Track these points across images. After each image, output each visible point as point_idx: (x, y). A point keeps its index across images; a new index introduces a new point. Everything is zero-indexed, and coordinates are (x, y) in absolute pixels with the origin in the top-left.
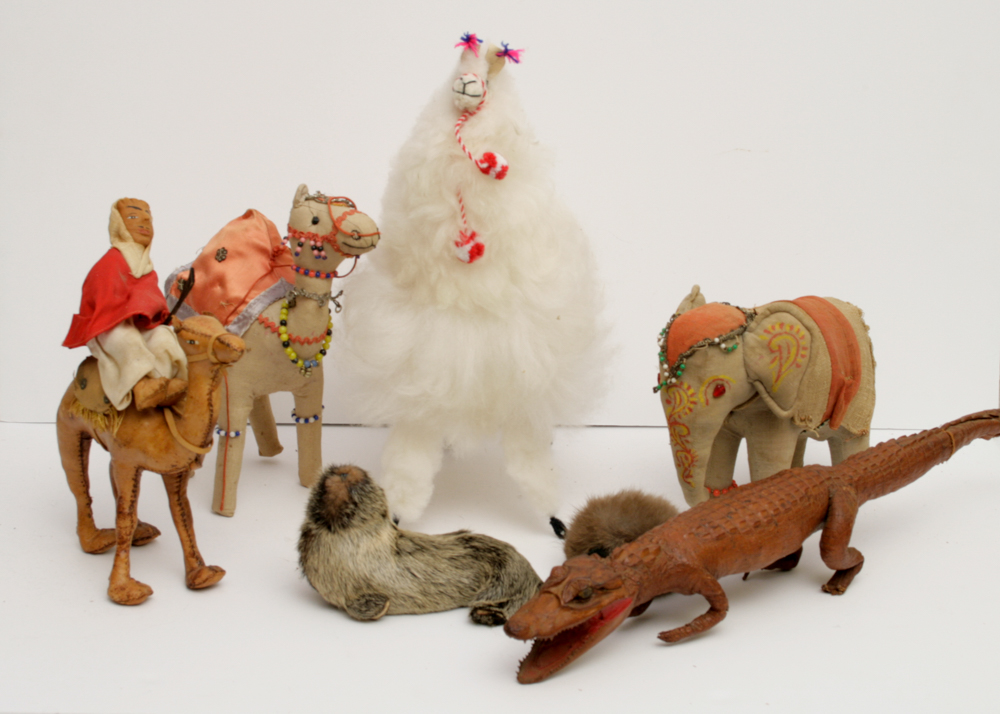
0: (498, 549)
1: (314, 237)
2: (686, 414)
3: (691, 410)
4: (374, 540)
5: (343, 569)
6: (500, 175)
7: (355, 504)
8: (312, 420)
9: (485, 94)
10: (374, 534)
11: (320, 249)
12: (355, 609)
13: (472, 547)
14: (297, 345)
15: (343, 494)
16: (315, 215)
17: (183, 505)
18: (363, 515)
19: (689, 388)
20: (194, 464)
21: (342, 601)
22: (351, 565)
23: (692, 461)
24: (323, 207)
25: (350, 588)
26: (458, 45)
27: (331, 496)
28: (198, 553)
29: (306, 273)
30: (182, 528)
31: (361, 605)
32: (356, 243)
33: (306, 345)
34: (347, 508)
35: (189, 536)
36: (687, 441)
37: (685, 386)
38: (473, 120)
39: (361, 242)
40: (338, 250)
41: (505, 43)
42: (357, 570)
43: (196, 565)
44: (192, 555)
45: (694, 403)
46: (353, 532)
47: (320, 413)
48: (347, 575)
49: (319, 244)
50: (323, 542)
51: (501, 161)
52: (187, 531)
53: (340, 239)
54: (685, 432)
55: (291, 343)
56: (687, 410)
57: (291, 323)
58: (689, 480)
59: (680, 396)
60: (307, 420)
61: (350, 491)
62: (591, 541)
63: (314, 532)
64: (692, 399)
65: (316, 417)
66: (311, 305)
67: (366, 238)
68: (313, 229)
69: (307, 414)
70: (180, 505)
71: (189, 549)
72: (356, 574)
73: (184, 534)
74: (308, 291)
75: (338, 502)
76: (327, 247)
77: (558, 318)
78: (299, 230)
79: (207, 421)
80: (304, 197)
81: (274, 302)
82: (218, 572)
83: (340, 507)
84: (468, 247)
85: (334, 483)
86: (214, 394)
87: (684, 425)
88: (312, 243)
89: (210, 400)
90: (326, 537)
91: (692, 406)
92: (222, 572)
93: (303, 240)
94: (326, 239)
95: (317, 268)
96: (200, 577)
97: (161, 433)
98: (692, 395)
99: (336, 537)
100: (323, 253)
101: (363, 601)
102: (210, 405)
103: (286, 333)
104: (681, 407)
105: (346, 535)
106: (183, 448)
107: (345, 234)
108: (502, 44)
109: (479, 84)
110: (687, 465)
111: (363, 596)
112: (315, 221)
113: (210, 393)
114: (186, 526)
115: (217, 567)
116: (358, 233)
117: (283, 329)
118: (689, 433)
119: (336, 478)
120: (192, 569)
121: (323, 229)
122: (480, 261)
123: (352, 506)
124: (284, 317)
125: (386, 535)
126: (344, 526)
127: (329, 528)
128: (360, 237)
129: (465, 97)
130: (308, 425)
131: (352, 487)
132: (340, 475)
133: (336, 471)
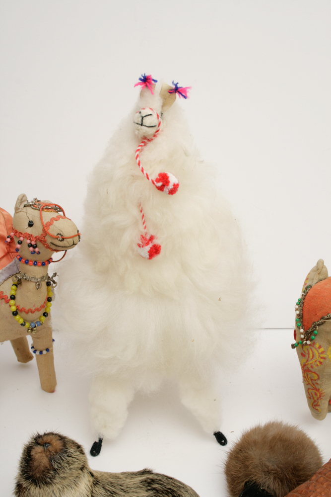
0: (174, 491)
1: (29, 236)
2: (317, 365)
3: (321, 363)
4: (74, 491)
6: (172, 192)
7: (55, 470)
8: (45, 352)
9: (160, 124)
10: (73, 486)
11: (35, 247)
13: (153, 489)
14: (24, 314)
15: (45, 462)
16: (31, 220)
18: (62, 475)
19: (320, 347)
23: (320, 396)
24: (37, 213)
26: (136, 85)
29: (27, 262)
32: (61, 244)
33: (30, 313)
34: (48, 473)
36: (317, 384)
37: (317, 346)
38: (150, 145)
39: (65, 243)
40: (48, 247)
41: (175, 82)
45: (324, 358)
46: (55, 487)
49: (33, 243)
51: (173, 180)
53: (49, 240)
54: (316, 377)
55: (19, 312)
56: (318, 363)
57: (18, 297)
58: (317, 408)
59: (313, 352)
60: (41, 352)
61: (50, 460)
63: (24, 486)
64: (322, 356)
65: (47, 350)
66: (32, 286)
67: (68, 240)
68: (29, 231)
69: (41, 348)
74: (28, 276)
75: (41, 468)
76: (39, 244)
77: (220, 300)
78: (19, 230)
80: (23, 205)
81: (8, 278)
83: (43, 471)
84: (148, 248)
85: (37, 452)
87: (315, 373)
88: (29, 241)
90: (34, 490)
91: (322, 360)
93: (22, 239)
94: (37, 238)
95: (35, 259)
98: (322, 353)
99: (42, 491)
100: (37, 250)
103: (15, 305)
104: (314, 361)
105: (50, 490)
107: (52, 237)
108: (173, 82)
109: (155, 116)
110: (316, 399)
112: (31, 225)
116: (62, 236)
117: (12, 302)
118: (319, 378)
121: (36, 231)
122: (157, 258)
123: (52, 472)
124: (13, 293)
126: (48, 484)
127: (36, 485)
128: (63, 239)
129: (143, 127)
130: (42, 355)
131: (52, 457)
132: (43, 446)
133: (40, 441)
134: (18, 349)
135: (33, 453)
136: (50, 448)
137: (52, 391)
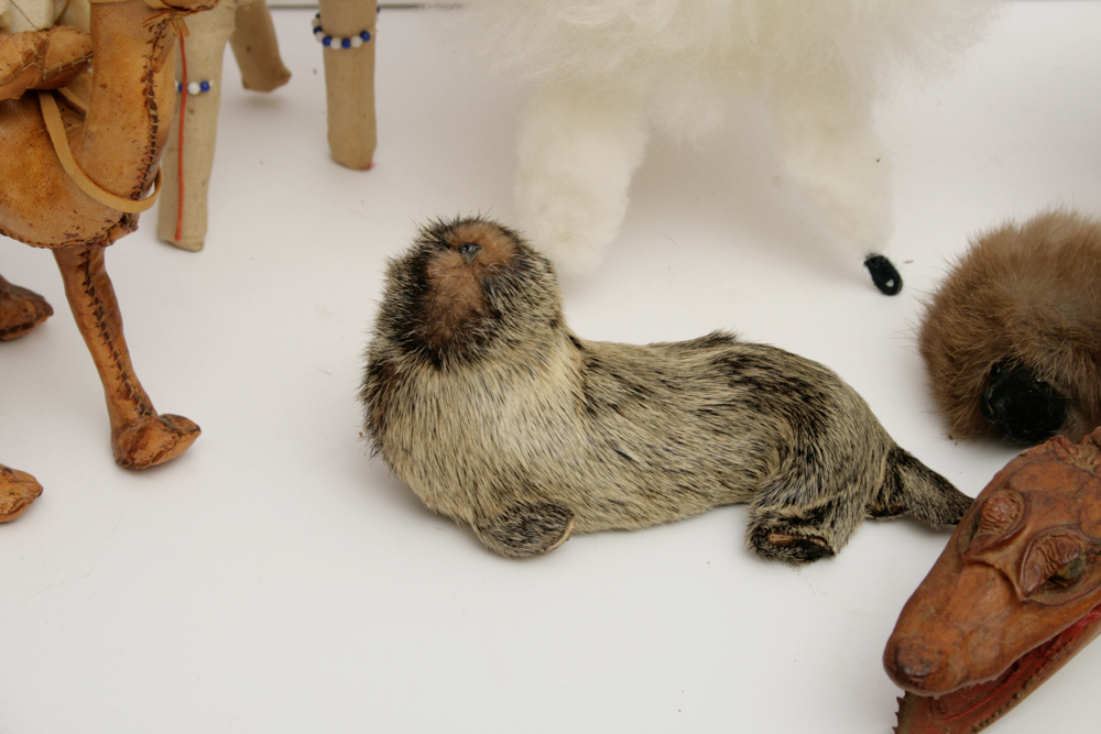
0: (805, 385)
4: (536, 383)
5: (469, 451)
7: (497, 315)
8: (357, 42)
10: (535, 368)
12: (496, 536)
13: (748, 381)
15: (468, 293)
17: (98, 292)
18: (511, 335)
20: (118, 228)
21: (468, 515)
22: (486, 442)
25: (484, 489)
27: (440, 299)
28: (139, 386)
30: (99, 341)
31: (510, 529)
34: (478, 325)
35: (116, 356)
42: (501, 452)
43: (134, 414)
44: (125, 393)
46: (490, 369)
47: (373, 24)
48: (477, 463)
50: (421, 393)
52: (111, 347)
60: (346, 43)
61: (486, 288)
62: (995, 348)
63: (399, 369)
65: (365, 35)
70: (91, 292)
71: (116, 383)
72: (497, 460)
73: (104, 353)
75: (458, 312)
79: (144, 141)
82: (182, 431)
83: (463, 321)
85: (445, 268)
86: (157, 77)
89: (149, 91)
90: (428, 382)
92: (195, 430)
96: (144, 447)
99: (450, 381)
101: (517, 521)
102: (151, 104)
105: (473, 378)
111: (517, 510)
113: (149, 76)
114: (106, 336)
115: (179, 419)
119: (451, 258)
120: (127, 424)
123: (490, 322)
125: (562, 366)
126: (470, 359)
127: (437, 364)
131: (489, 279)
132: (460, 251)
133: (449, 237)
134: (249, 49)
135: (434, 269)
136: (483, 255)
137: (365, 166)
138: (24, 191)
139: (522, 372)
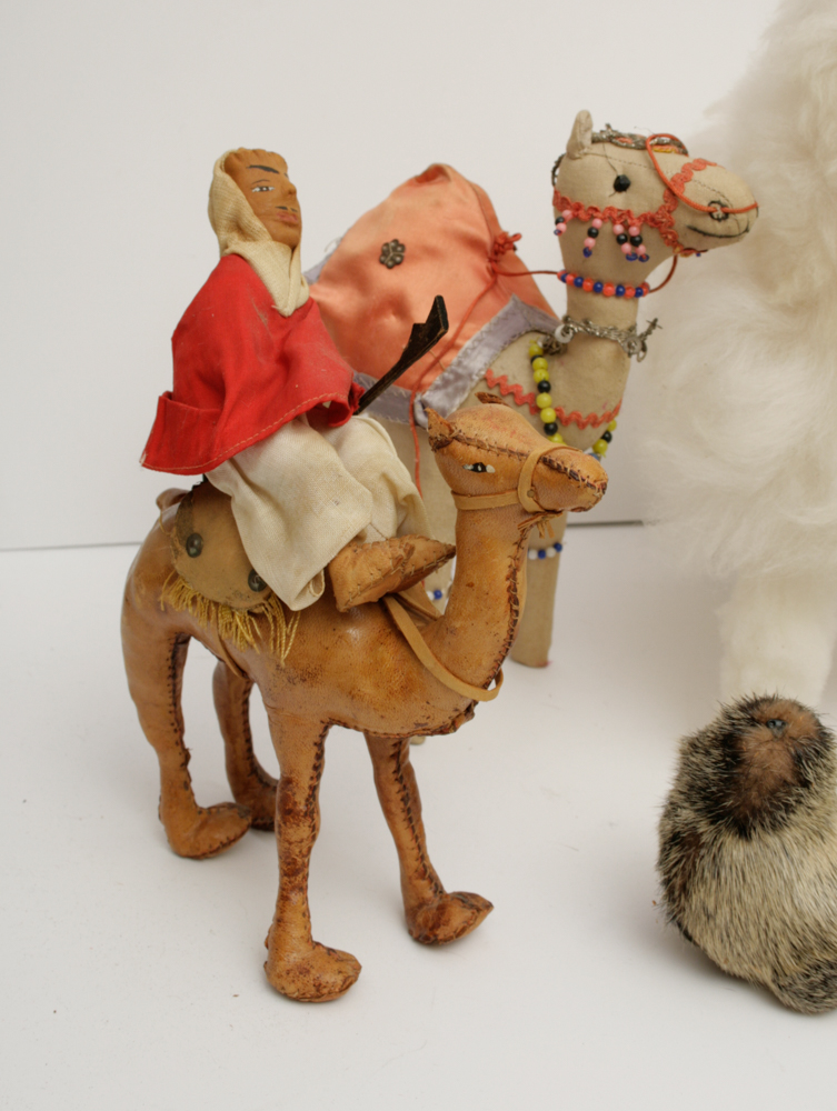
1: (624, 217)
4: (826, 848)
5: (771, 913)
7: (806, 785)
10: (825, 833)
11: (635, 242)
12: (797, 994)
14: (572, 429)
15: (780, 764)
16: (620, 173)
18: (813, 802)
20: (463, 717)
21: (766, 975)
22: (788, 907)
24: (635, 156)
25: (784, 951)
27: (755, 771)
28: (431, 867)
29: (597, 289)
30: (402, 826)
31: (813, 987)
32: (719, 228)
33: (589, 428)
34: (789, 793)
35: (417, 838)
39: (730, 225)
40: (674, 243)
42: (801, 914)
43: (429, 894)
44: (417, 871)
46: (789, 835)
48: (778, 925)
49: (634, 231)
50: (727, 860)
52: (413, 829)
53: (682, 219)
55: (560, 426)
57: (559, 385)
61: (797, 760)
63: (704, 839)
65: (558, 546)
66: (604, 351)
67: (739, 216)
68: (619, 201)
69: (544, 542)
71: (414, 864)
72: (798, 922)
73: (407, 836)
74: (597, 325)
75: (770, 783)
76: (651, 236)
78: (586, 204)
79: (504, 634)
80: (588, 136)
81: (510, 344)
82: (476, 907)
83: (773, 793)
85: (757, 743)
86: (520, 575)
88: (619, 229)
89: (512, 589)
90: (735, 851)
92: (489, 906)
93: (597, 223)
94: (651, 221)
95: (620, 278)
96: (447, 923)
97: (389, 654)
99: (754, 847)
100: (642, 249)
101: (817, 978)
102: (513, 600)
103: (550, 406)
105: (772, 840)
106: (448, 690)
107: (695, 209)
111: (817, 968)
112: (621, 185)
113: (513, 575)
114: (410, 820)
115: (474, 896)
116: (723, 206)
117: (544, 399)
119: (763, 733)
120: (422, 903)
121: (645, 199)
123: (800, 790)
124: (541, 375)
126: (776, 826)
127: (743, 832)
128: (726, 215)
130: (543, 561)
131: (800, 751)
135: (748, 744)
136: (792, 730)
138: (377, 686)
139: (815, 837)
